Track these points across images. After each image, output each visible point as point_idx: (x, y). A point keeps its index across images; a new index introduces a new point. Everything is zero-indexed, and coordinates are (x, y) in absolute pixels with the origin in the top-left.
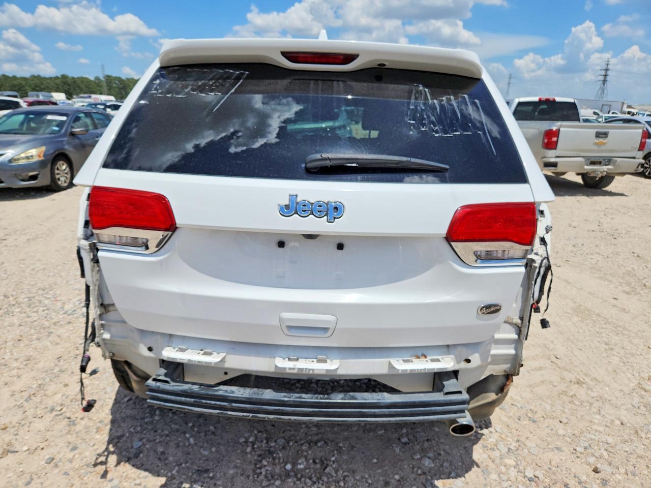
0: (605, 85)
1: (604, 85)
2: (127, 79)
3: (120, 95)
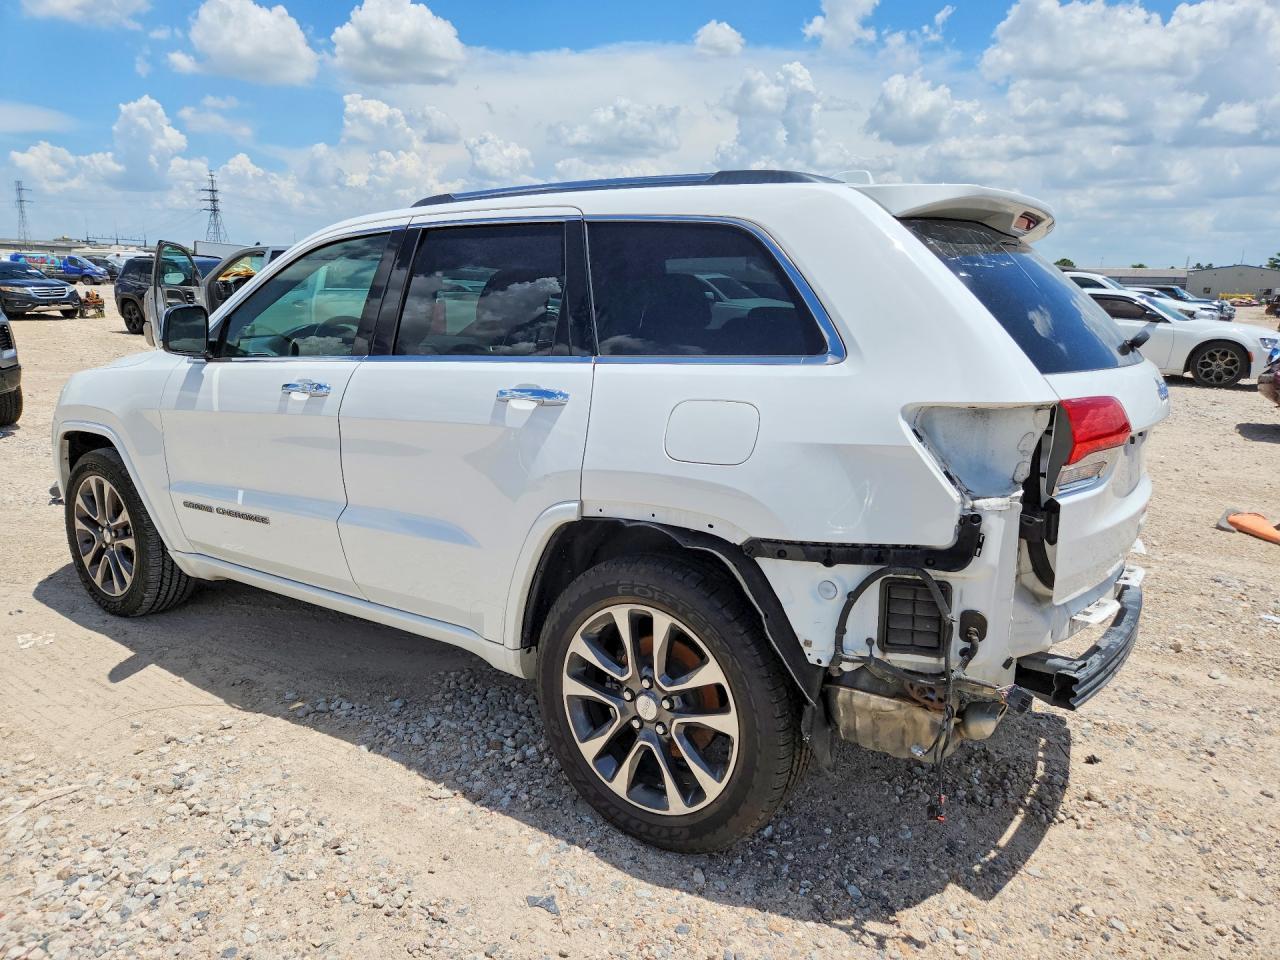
0: (219, 219)
1: (215, 219)
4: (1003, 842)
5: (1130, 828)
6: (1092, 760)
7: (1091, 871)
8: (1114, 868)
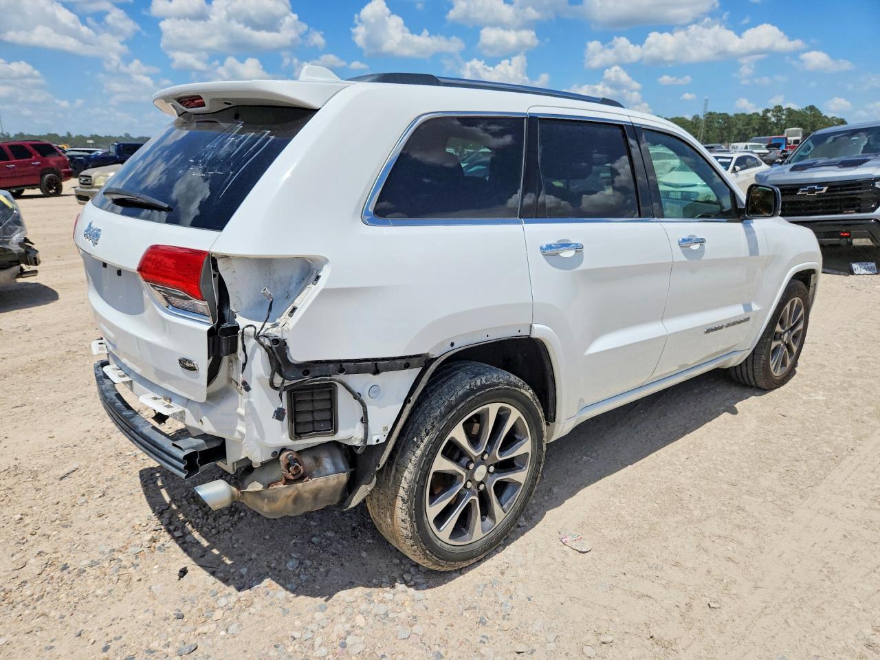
2: (736, 115)
3: (720, 138)
4: (163, 491)
5: (116, 547)
6: (183, 572)
7: (115, 513)
8: (106, 522)
